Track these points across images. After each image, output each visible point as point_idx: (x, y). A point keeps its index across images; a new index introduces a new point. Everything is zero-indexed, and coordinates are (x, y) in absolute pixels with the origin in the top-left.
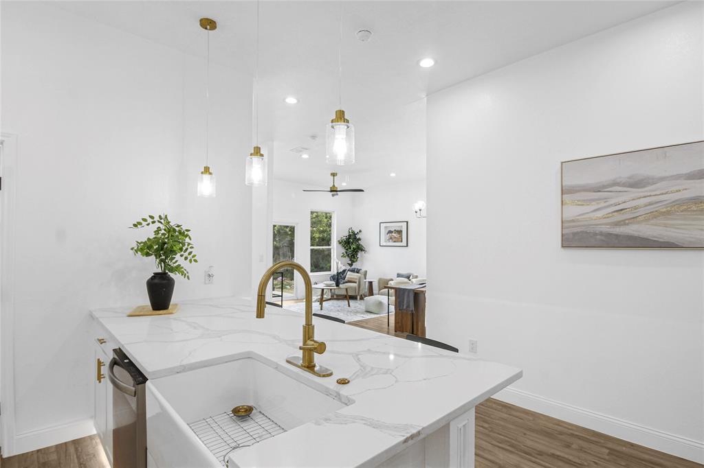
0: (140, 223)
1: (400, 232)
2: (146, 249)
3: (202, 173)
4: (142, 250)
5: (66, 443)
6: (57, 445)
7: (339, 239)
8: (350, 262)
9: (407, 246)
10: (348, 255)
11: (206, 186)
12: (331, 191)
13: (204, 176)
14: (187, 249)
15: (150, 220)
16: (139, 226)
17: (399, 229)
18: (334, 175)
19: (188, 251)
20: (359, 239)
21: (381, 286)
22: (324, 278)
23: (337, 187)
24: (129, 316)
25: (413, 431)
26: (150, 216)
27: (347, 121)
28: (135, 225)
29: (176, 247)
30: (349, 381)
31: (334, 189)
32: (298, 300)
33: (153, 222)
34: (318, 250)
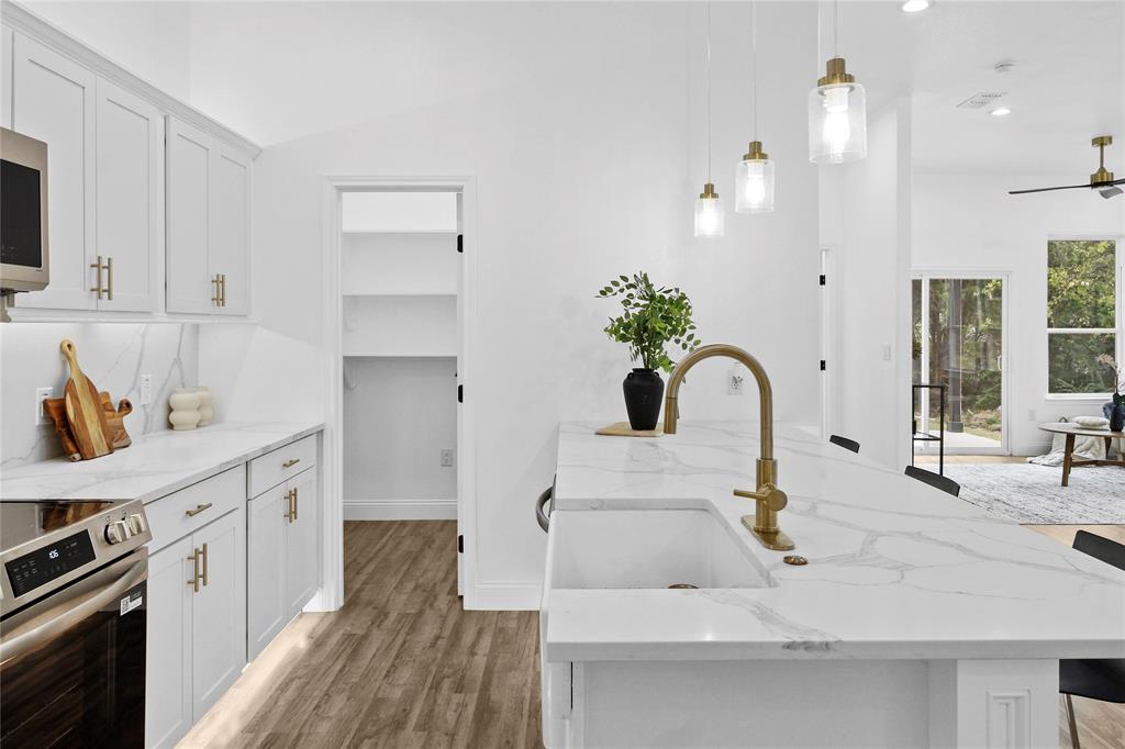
0: (609, 289)
2: (622, 331)
3: (702, 196)
4: (616, 332)
5: (531, 612)
6: (520, 612)
11: (709, 218)
12: (1094, 185)
13: (704, 200)
14: (684, 331)
15: (623, 284)
16: (609, 294)
19: (687, 334)
22: (1088, 407)
23: (1112, 174)
24: (598, 434)
25: (816, 639)
26: (622, 277)
27: (849, 79)
28: (603, 293)
29: (659, 325)
30: (805, 563)
31: (1102, 178)
32: (1011, 457)
33: (631, 286)
34: (1067, 336)
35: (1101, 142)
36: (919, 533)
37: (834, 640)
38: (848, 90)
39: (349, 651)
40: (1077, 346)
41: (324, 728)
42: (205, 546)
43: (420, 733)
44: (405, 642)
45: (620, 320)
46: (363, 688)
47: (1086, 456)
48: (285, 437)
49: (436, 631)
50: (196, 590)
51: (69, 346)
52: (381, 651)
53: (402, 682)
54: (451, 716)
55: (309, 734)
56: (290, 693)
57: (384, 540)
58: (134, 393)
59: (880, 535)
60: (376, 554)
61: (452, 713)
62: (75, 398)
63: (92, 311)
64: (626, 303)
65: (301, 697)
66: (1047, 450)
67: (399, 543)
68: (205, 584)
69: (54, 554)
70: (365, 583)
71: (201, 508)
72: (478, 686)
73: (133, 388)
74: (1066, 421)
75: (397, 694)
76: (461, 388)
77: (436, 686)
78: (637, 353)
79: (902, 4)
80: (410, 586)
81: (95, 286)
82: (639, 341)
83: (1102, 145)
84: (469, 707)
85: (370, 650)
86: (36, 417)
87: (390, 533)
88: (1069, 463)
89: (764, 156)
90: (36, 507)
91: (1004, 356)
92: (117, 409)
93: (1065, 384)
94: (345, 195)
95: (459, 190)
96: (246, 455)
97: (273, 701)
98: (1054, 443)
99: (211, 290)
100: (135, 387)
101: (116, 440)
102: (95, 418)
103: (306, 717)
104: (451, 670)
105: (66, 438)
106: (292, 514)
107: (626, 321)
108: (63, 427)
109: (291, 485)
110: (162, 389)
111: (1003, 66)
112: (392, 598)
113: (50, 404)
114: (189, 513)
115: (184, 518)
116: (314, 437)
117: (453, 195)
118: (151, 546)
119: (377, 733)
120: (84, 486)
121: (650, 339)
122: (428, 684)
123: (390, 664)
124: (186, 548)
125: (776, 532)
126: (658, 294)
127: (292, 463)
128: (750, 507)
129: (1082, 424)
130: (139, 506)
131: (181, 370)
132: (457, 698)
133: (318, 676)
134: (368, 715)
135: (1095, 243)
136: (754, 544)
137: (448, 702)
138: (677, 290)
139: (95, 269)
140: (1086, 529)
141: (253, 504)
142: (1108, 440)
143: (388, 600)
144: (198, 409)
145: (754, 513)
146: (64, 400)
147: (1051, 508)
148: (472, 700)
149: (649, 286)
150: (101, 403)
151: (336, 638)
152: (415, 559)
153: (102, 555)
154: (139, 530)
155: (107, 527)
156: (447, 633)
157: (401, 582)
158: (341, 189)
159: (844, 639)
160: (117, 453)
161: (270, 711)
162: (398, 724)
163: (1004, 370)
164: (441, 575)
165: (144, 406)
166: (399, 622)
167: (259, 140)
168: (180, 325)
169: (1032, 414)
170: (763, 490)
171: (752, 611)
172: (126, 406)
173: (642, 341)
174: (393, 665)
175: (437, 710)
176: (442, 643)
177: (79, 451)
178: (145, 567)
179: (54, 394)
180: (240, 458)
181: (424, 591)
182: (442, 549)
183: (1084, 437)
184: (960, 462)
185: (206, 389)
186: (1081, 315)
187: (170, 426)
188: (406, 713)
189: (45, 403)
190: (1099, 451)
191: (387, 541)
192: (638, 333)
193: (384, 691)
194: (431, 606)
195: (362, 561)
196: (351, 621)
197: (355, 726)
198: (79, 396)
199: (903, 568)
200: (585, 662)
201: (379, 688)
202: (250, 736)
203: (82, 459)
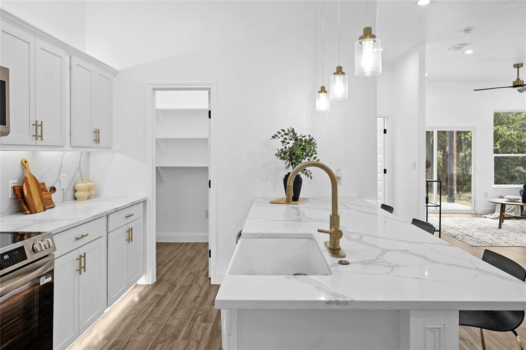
0: (276, 136)
2: (282, 155)
3: (319, 92)
4: (280, 155)
11: (322, 103)
12: (515, 86)
13: (321, 94)
14: (312, 155)
15: (283, 133)
16: (276, 138)
19: (313, 157)
22: (512, 191)
23: (523, 81)
24: (271, 203)
25: (341, 299)
26: (282, 130)
27: (374, 37)
28: (273, 137)
29: (299, 152)
30: (348, 264)
31: (518, 83)
32: (476, 215)
33: (286, 134)
34: (507, 158)
35: (518, 66)
36: (406, 250)
37: (350, 300)
38: (373, 42)
39: (156, 302)
40: (512, 162)
41: (140, 338)
42: (85, 254)
43: (184, 341)
44: (182, 299)
45: (282, 150)
46: (160, 320)
47: (511, 214)
48: (127, 203)
49: (197, 294)
50: (80, 274)
51: (25, 161)
52: (171, 302)
53: (178, 317)
54: (199, 333)
55: (134, 341)
56: (127, 322)
57: (178, 252)
58: (58, 183)
59: (388, 251)
60: (173, 258)
61: (200, 332)
62: (28, 185)
63: (34, 145)
64: (283, 142)
65: (131, 323)
66: (493, 212)
67: (185, 253)
68: (85, 271)
69: (6, 257)
70: (167, 271)
71: (83, 236)
72: (213, 319)
73: (57, 181)
74: (502, 198)
75: (176, 323)
76: (210, 181)
77: (194, 320)
78: (289, 165)
79: (417, 2)
80: (187, 273)
81: (35, 134)
82: (291, 160)
83: (518, 68)
84: (208, 329)
85: (166, 302)
86: (10, 194)
87: (181, 248)
88: (502, 218)
89: (343, 73)
90: (10, 235)
91: (473, 167)
92: (49, 191)
93: (506, 180)
94: (157, 92)
95: (209, 89)
96: (106, 212)
97: (119, 325)
98: (497, 208)
99: (93, 136)
100: (58, 180)
101: (48, 204)
102: (37, 195)
103: (133, 333)
104: (202, 312)
105: (23, 204)
106: (130, 239)
107: (284, 150)
108: (22, 199)
109: (130, 226)
110: (72, 181)
111: (467, 30)
112: (178, 278)
113: (16, 188)
114: (77, 239)
115: (75, 241)
116: (141, 205)
117: (207, 92)
118: (56, 254)
119: (164, 341)
120: (27, 226)
121: (296, 159)
122: (190, 319)
123: (173, 309)
124: (76, 254)
125: (339, 249)
126: (299, 138)
127: (130, 216)
128: (327, 237)
129: (508, 199)
130: (50, 235)
131: (81, 173)
132: (203, 325)
133: (141, 313)
134: (162, 332)
135: (520, 114)
136: (327, 255)
137: (199, 327)
138: (309, 136)
139: (35, 126)
140: (488, 249)
141: (110, 234)
142: (522, 207)
143: (177, 279)
144: (88, 191)
145: (329, 240)
146: (22, 186)
147: (492, 239)
148: (210, 326)
149: (295, 134)
150: (41, 187)
151: (150, 297)
152: (191, 260)
153: (30, 257)
154: (49, 246)
155: (34, 244)
156: (202, 294)
157: (183, 271)
158: (155, 90)
159: (354, 300)
160: (47, 211)
161: (117, 329)
162: (175, 337)
163: (473, 174)
164: (202, 268)
165: (63, 189)
166: (181, 289)
167: (117, 67)
168: (80, 152)
169: (486, 195)
170: (332, 229)
171: (315, 286)
172: (53, 189)
173: (292, 160)
174: (175, 310)
175: (193, 330)
176: (199, 300)
177: (29, 210)
178: (53, 263)
179: (18, 183)
180: (103, 214)
181: (193, 275)
182: (204, 256)
183: (510, 206)
184: (451, 217)
185: (92, 181)
186: (514, 147)
187: (75, 198)
188: (179, 331)
189: (14, 188)
190: (517, 212)
191: (179, 252)
192: (290, 156)
193: (170, 321)
194: (196, 282)
195: (167, 261)
196: (158, 289)
197: (155, 337)
198: (30, 184)
199: (393, 267)
200: (238, 310)
201: (168, 320)
202: (107, 341)
203: (31, 213)
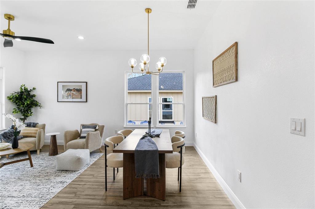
1: (79, 91)
7: (9, 95)
8: (23, 117)
9: (86, 102)
10: (21, 111)
12: (5, 35)
17: (78, 88)
18: (10, 18)
20: (34, 96)
21: (68, 139)
31: (9, 33)
35: (8, 17)
